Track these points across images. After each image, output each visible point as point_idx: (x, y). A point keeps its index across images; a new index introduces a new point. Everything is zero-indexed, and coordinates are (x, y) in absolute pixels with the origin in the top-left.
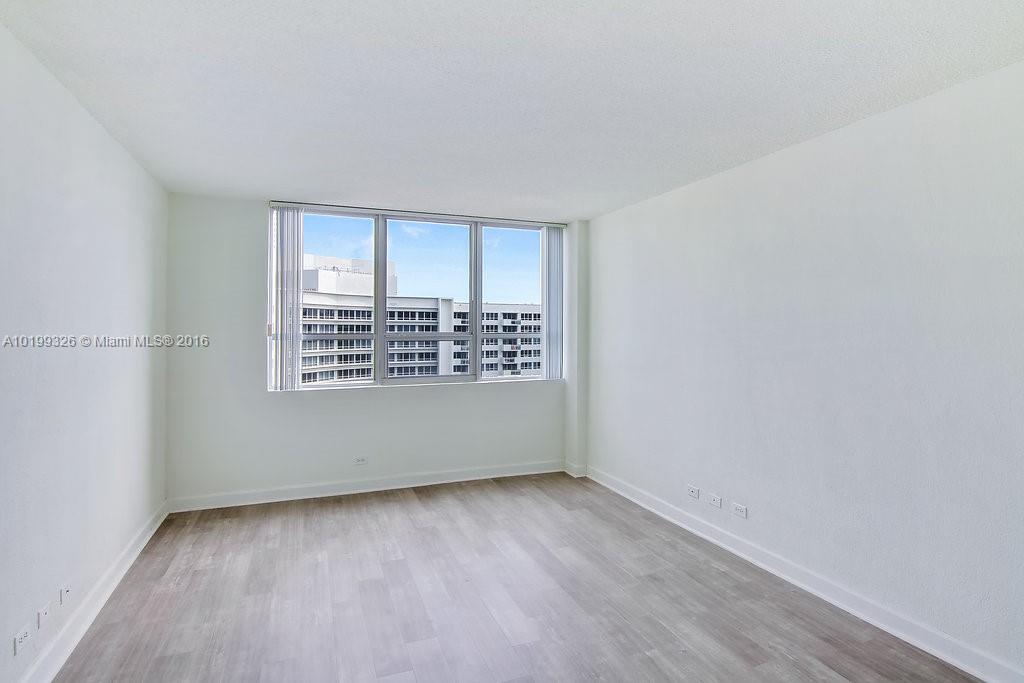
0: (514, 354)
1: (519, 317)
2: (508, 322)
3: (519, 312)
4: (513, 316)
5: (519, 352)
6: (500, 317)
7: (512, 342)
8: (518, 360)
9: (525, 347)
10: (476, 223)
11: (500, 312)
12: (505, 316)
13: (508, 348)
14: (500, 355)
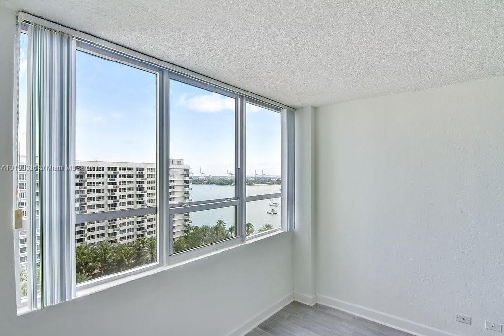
0: (115, 190)
1: (118, 170)
2: (111, 172)
3: (118, 167)
4: (114, 169)
5: (118, 189)
6: (106, 169)
7: (114, 183)
8: (118, 194)
9: (122, 186)
10: (242, 97)
11: (106, 166)
12: (109, 169)
13: (111, 187)
14: (106, 191)
